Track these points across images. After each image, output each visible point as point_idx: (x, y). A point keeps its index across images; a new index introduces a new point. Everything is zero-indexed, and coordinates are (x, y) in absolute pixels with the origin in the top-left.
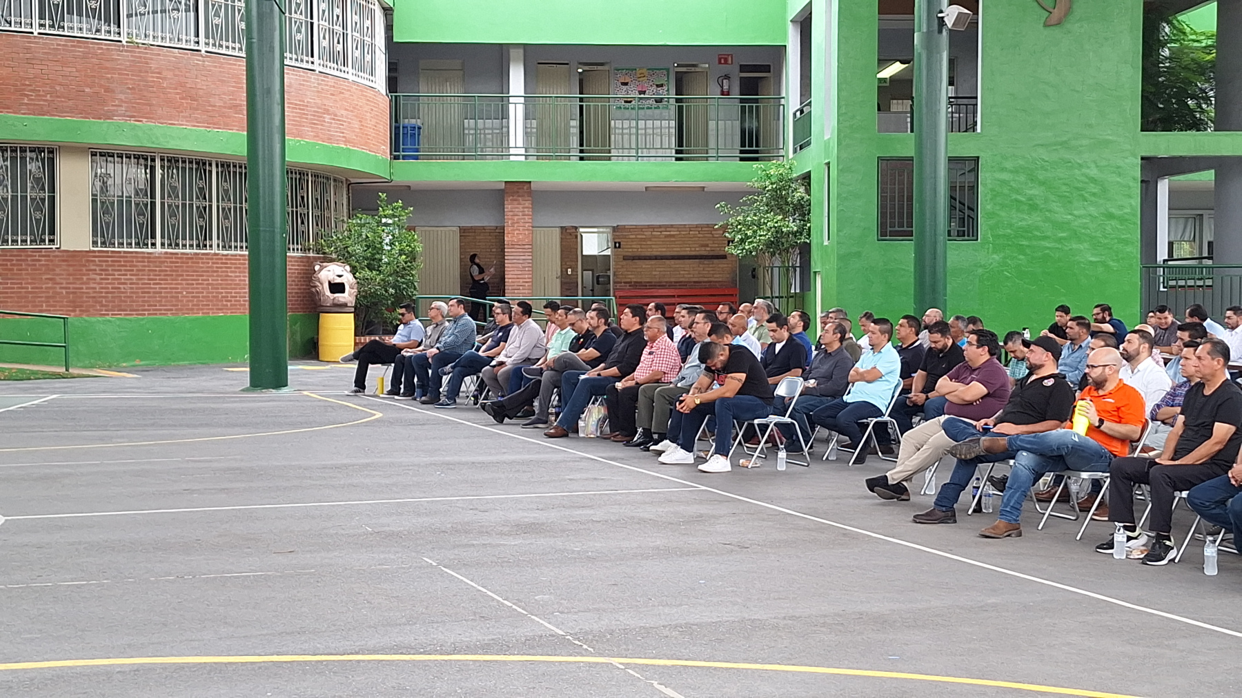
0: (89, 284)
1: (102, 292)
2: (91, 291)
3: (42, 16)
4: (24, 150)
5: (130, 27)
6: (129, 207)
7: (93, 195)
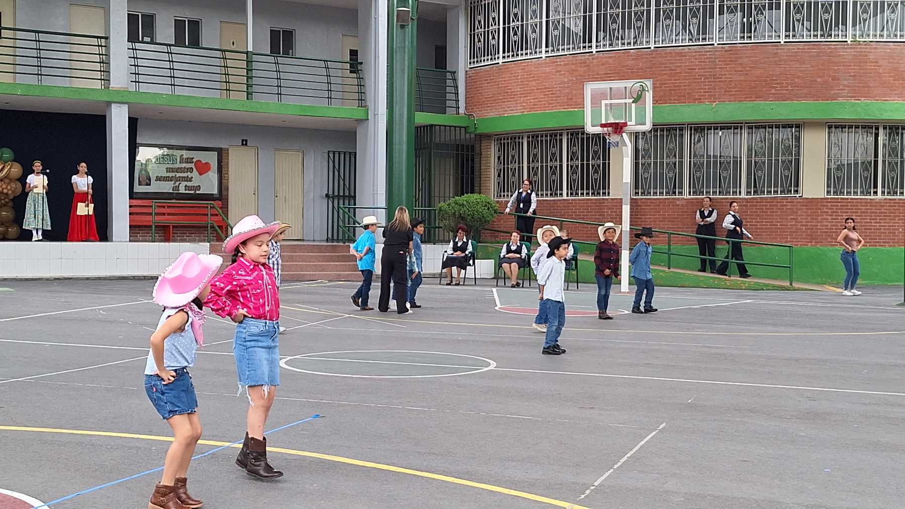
0: (822, 222)
1: (833, 229)
2: (824, 227)
3: (788, 30)
4: (777, 127)
5: (855, 30)
6: (856, 164)
7: (829, 157)
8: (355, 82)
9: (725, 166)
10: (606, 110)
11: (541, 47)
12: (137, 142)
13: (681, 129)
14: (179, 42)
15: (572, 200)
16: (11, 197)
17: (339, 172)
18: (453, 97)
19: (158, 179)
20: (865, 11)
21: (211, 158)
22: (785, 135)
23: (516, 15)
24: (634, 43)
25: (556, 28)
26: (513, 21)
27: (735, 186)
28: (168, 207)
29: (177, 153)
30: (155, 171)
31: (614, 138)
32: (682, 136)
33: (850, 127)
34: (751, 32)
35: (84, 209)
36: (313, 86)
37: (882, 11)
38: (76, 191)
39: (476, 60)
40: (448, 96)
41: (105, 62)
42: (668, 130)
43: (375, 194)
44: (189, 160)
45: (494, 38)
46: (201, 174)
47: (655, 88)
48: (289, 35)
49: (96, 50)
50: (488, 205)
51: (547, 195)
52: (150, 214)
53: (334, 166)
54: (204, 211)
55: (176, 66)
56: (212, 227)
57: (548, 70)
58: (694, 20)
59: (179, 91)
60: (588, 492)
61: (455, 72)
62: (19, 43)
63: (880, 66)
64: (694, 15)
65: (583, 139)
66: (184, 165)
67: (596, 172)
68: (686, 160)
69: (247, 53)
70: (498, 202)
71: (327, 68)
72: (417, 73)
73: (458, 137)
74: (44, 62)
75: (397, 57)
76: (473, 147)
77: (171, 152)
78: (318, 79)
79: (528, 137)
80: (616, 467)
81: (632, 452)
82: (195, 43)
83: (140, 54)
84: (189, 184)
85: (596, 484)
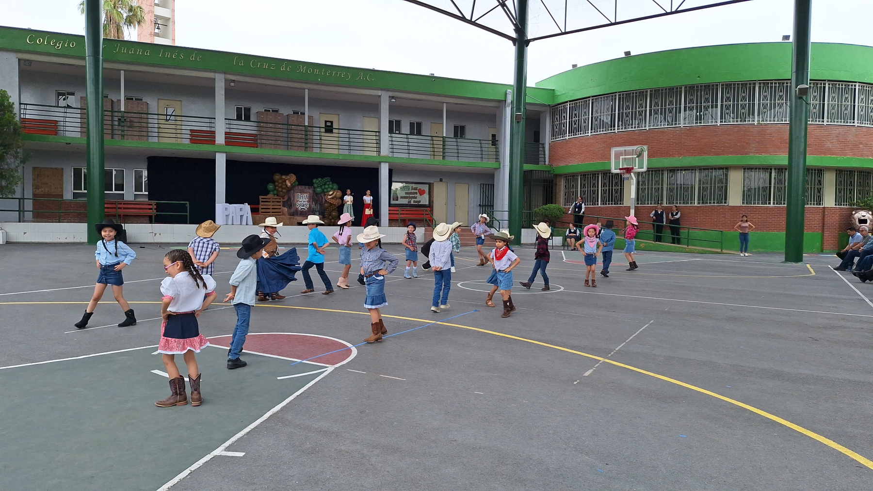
3: (721, 118)
4: (715, 169)
5: (759, 118)
6: (759, 188)
7: (744, 184)
8: (494, 150)
9: (686, 189)
10: (622, 161)
11: (588, 130)
12: (393, 180)
13: (662, 171)
14: (412, 133)
15: (604, 207)
16: (337, 206)
17: (486, 193)
18: (543, 156)
19: (402, 197)
20: (765, 108)
21: (426, 188)
22: (719, 173)
23: (575, 114)
24: (638, 127)
25: (596, 120)
26: (574, 117)
27: (691, 200)
28: (406, 211)
29: (410, 185)
30: (400, 194)
31: (626, 176)
32: (662, 174)
33: (756, 169)
34: (701, 120)
35: (368, 212)
36: (474, 152)
37: (775, 107)
38: (365, 203)
39: (554, 138)
40: (540, 156)
41: (378, 143)
42: (655, 171)
43: (503, 205)
44: (416, 189)
45: (564, 126)
46: (421, 195)
47: (648, 150)
48: (463, 128)
49: (374, 138)
50: (559, 209)
51: (590, 204)
52: (398, 214)
53: (483, 191)
54: (422, 213)
55: (410, 144)
56: (426, 220)
57: (592, 141)
58: (670, 114)
59: (411, 156)
60: (612, 353)
61: (544, 144)
62: (341, 135)
63: (774, 136)
64: (670, 112)
65: (609, 176)
66: (413, 191)
67: (616, 193)
68: (665, 186)
69: (443, 137)
70: (564, 208)
71: (481, 143)
72: (525, 145)
73: (545, 176)
74: (352, 144)
75: (515, 137)
76: (552, 181)
77: (407, 185)
78: (477, 149)
79: (581, 176)
80: (627, 341)
81: (635, 334)
82: (419, 133)
83: (394, 139)
84: (415, 200)
85: (617, 349)
